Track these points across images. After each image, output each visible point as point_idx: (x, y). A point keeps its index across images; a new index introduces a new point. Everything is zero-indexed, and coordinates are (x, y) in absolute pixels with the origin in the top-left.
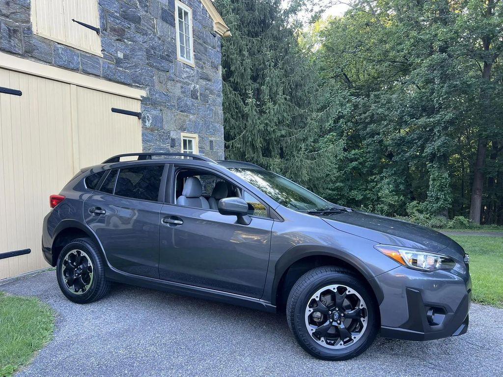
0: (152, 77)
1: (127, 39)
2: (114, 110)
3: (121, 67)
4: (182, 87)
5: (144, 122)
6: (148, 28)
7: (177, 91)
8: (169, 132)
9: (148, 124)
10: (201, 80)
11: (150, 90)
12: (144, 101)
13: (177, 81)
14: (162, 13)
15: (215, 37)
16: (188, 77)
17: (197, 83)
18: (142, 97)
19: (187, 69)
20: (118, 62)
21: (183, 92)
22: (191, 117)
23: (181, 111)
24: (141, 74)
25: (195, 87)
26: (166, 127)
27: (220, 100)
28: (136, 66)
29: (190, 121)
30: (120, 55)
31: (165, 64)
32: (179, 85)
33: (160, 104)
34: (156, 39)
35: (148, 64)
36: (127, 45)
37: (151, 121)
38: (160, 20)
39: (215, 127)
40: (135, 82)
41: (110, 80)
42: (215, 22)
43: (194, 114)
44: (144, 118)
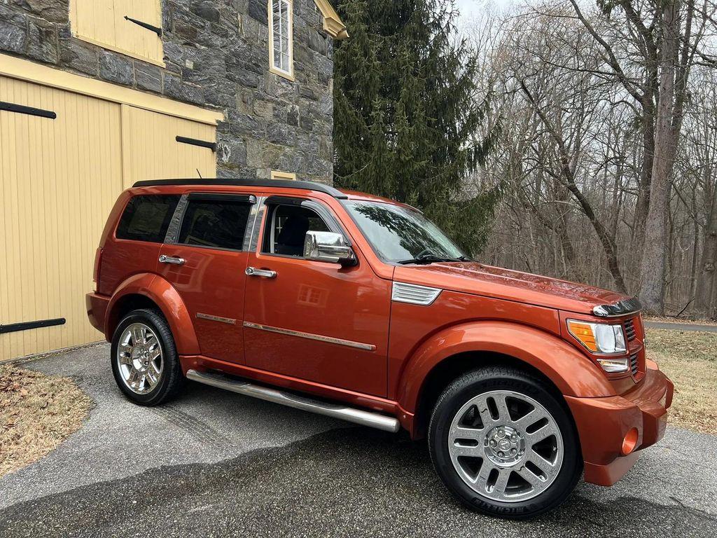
0: (233, 94)
1: (199, 42)
2: (179, 139)
3: (189, 81)
4: (274, 109)
5: (220, 155)
6: (229, 27)
7: (268, 113)
8: (255, 170)
9: (225, 159)
10: (302, 99)
11: (229, 112)
12: (220, 127)
13: (268, 100)
14: (250, 6)
15: (325, 38)
16: (284, 95)
17: (297, 103)
18: (218, 121)
19: (283, 84)
20: (186, 74)
21: (276, 116)
22: (287, 149)
23: (273, 142)
24: (218, 91)
25: (293, 108)
26: (250, 163)
27: (329, 127)
28: (211, 80)
29: (284, 155)
30: (189, 65)
31: (251, 77)
32: (270, 105)
33: (243, 131)
34: (241, 43)
35: (227, 77)
36: (199, 51)
37: (229, 155)
38: (246, 16)
39: (321, 164)
40: (209, 101)
41: (174, 98)
42: (326, 17)
43: (290, 146)
44: (221, 150)
